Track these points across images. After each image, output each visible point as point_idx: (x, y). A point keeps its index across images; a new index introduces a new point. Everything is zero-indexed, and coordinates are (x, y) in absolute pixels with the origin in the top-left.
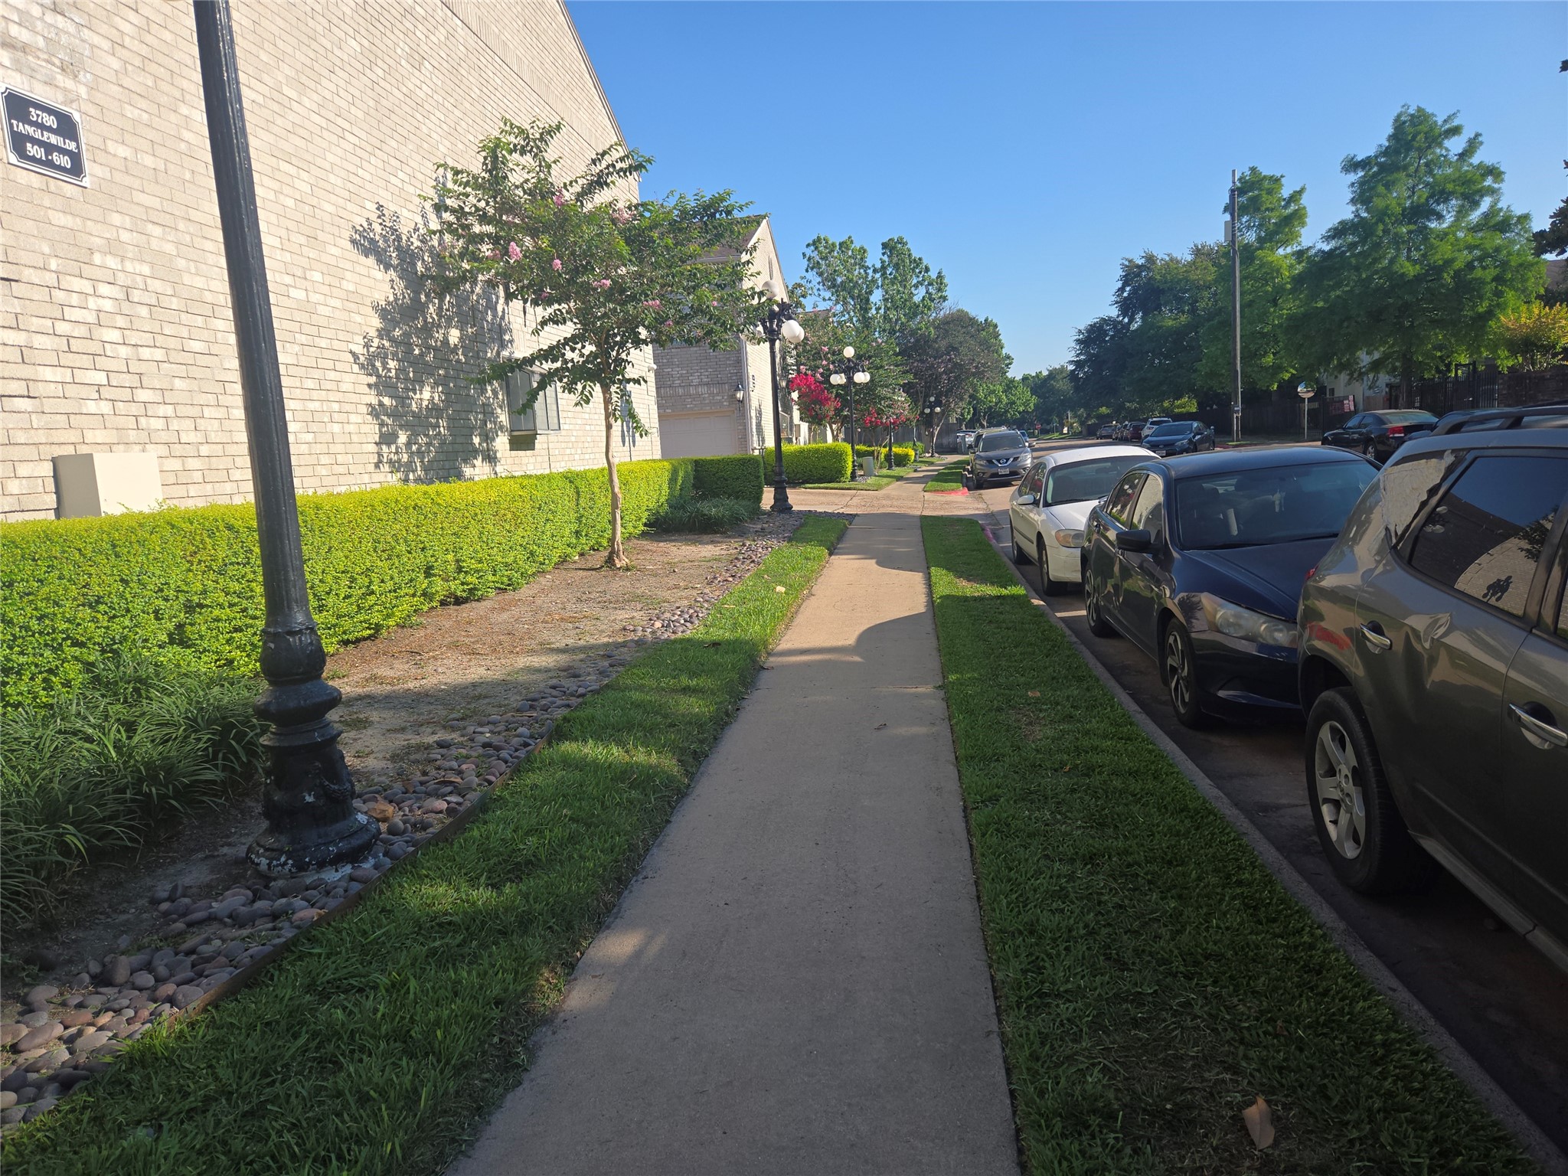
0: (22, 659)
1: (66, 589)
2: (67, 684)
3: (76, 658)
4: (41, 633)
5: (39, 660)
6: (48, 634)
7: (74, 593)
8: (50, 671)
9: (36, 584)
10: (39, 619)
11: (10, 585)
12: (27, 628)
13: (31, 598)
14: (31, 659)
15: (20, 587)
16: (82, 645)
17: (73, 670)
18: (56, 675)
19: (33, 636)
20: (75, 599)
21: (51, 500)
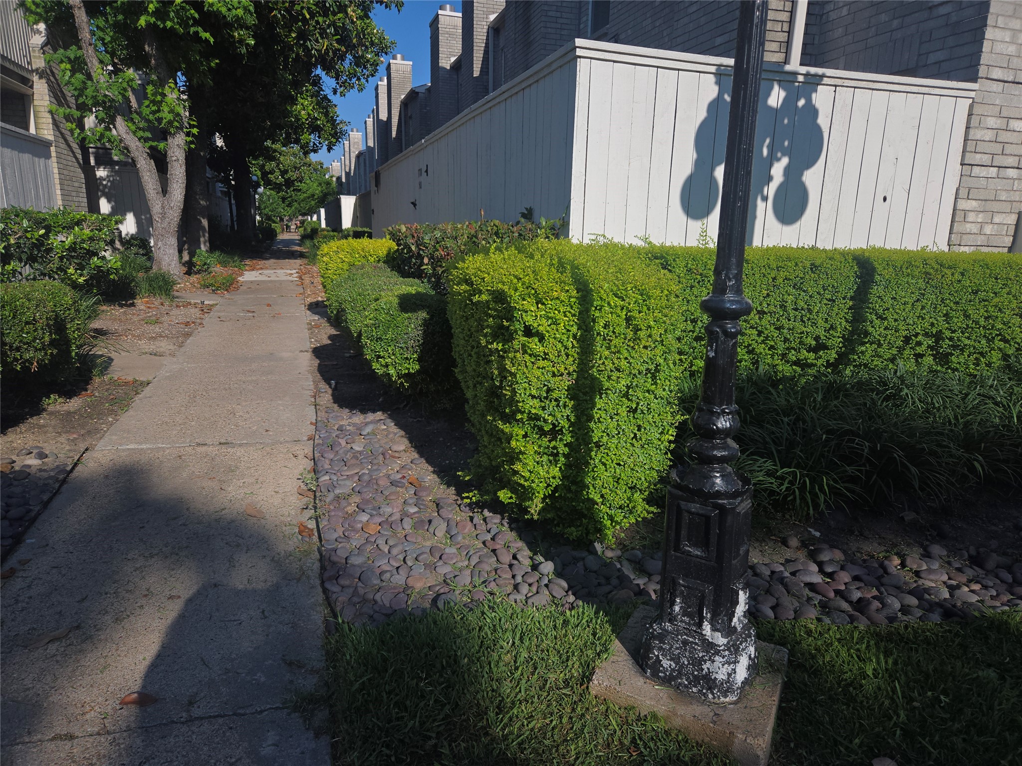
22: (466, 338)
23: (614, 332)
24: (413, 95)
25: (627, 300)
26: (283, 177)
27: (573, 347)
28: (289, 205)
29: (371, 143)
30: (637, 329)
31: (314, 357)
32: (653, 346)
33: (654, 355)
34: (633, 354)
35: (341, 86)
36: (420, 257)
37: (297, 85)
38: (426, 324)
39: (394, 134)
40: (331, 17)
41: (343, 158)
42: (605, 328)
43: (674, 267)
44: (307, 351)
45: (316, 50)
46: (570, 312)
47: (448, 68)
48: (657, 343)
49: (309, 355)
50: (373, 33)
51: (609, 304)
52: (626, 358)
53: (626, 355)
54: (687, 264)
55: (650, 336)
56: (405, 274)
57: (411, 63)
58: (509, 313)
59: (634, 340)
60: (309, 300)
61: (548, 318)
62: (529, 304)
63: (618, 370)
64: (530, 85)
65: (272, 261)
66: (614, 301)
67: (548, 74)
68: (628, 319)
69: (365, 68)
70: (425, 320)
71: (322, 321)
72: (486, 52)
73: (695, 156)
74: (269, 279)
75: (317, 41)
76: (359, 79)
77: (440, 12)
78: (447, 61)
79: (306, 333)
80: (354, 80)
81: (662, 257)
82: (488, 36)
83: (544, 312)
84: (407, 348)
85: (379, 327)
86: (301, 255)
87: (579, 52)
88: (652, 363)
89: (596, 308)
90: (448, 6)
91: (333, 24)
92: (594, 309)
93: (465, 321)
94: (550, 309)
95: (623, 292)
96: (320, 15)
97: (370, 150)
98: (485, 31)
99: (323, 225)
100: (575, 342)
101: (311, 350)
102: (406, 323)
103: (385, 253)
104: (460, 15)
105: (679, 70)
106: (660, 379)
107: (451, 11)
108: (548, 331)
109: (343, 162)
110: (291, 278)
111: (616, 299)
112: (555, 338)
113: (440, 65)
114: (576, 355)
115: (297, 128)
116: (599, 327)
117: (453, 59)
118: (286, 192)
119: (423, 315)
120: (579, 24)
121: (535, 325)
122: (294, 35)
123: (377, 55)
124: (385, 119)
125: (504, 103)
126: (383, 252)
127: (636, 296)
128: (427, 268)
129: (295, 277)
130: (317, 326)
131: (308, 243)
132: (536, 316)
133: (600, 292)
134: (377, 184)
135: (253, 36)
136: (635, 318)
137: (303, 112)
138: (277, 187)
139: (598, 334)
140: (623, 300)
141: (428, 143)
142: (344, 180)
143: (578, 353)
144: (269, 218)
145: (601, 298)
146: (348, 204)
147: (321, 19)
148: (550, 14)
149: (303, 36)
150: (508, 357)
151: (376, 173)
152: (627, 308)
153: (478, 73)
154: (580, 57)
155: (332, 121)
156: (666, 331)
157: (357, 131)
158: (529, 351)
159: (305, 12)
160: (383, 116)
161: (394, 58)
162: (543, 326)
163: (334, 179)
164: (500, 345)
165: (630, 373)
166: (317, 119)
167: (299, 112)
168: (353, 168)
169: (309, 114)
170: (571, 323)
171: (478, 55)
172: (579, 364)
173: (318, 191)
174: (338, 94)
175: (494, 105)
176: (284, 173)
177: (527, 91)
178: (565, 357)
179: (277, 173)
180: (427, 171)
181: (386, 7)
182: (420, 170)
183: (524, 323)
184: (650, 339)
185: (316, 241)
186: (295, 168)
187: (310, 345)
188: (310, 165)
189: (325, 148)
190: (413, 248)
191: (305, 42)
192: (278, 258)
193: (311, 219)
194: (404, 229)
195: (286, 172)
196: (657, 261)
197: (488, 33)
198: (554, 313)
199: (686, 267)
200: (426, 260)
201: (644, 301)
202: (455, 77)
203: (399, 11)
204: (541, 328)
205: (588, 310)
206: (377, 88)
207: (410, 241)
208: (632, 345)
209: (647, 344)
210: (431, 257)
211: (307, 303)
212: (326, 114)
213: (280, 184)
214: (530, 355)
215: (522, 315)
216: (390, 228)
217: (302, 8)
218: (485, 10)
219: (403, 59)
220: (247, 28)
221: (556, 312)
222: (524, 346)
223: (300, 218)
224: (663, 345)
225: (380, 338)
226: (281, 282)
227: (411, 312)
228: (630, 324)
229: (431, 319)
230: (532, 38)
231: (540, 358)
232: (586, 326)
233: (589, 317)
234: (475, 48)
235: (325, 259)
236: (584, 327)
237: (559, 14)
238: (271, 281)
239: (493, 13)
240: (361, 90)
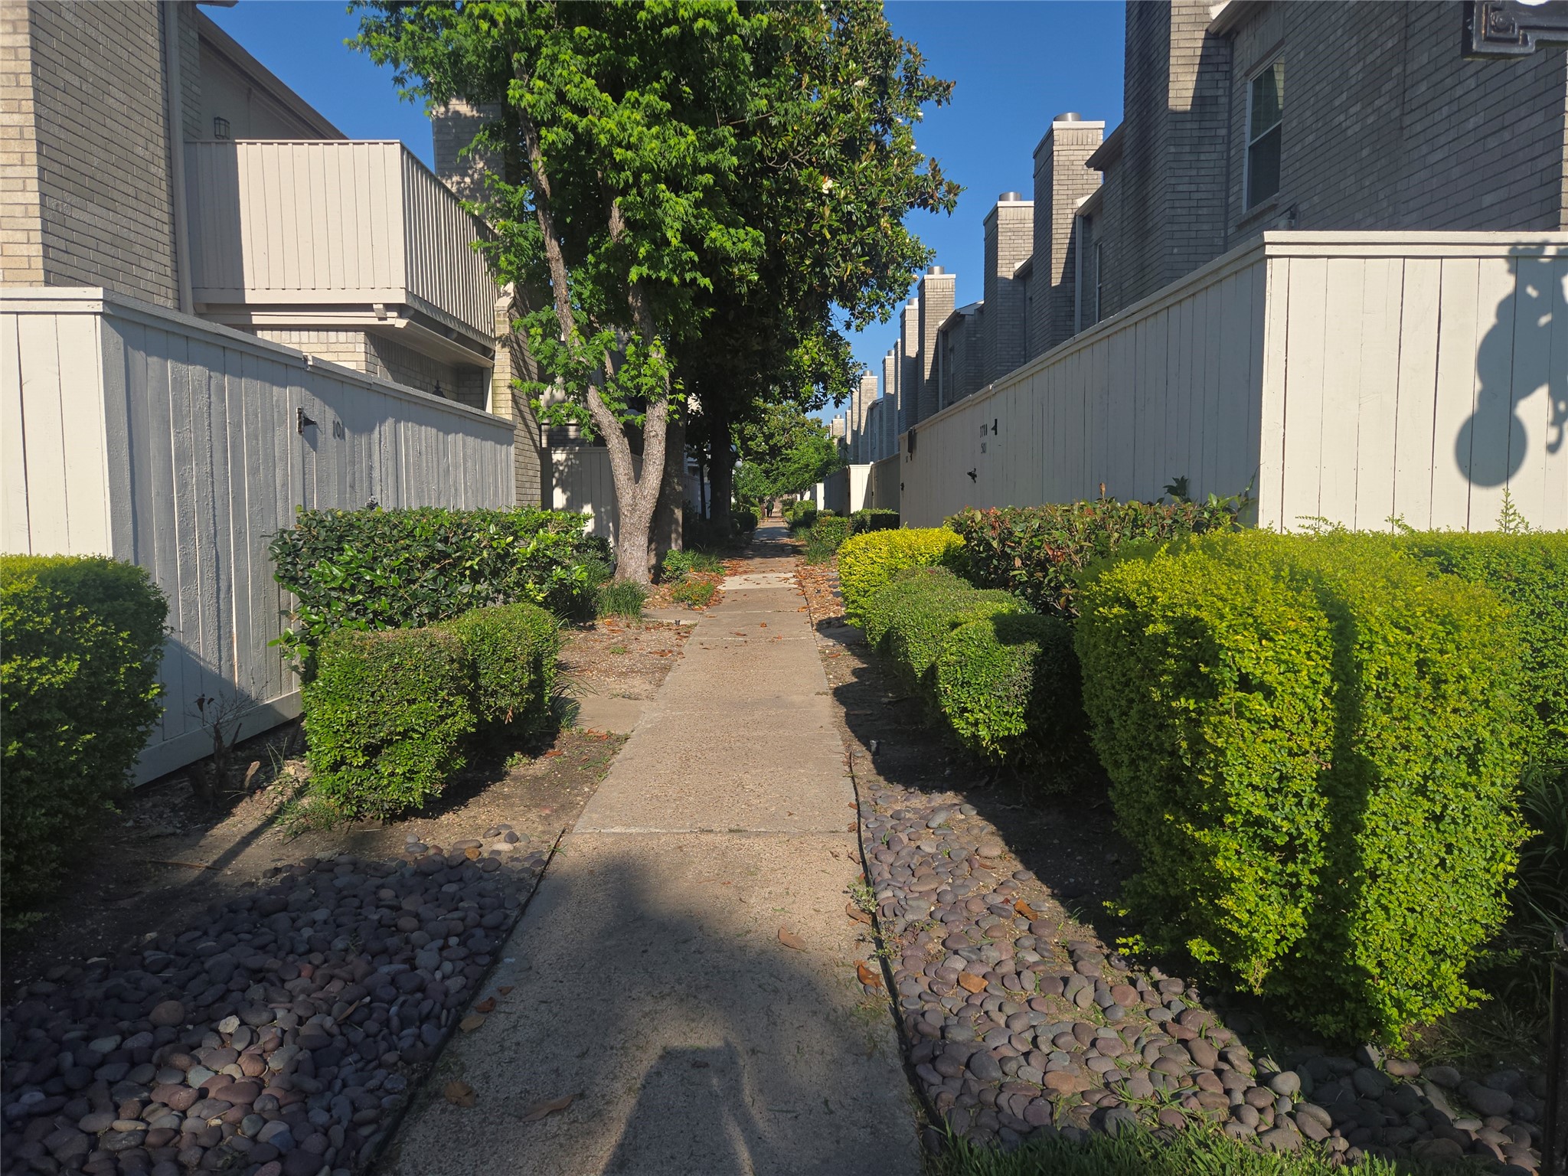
22: (1118, 687)
23: (1395, 685)
24: (957, 319)
25: (1418, 633)
26: (767, 444)
27: (1324, 708)
28: (775, 481)
29: (890, 390)
30: (1438, 682)
31: (837, 703)
32: (1470, 709)
33: (1472, 725)
34: (1434, 722)
35: (857, 318)
36: (1009, 558)
37: (804, 324)
38: (1037, 660)
39: (927, 375)
40: (858, 233)
41: (849, 412)
42: (1378, 678)
43: (1464, 569)
44: (826, 694)
45: (835, 277)
46: (1317, 653)
47: (1011, 277)
48: (1476, 704)
49: (828, 700)
50: (904, 244)
51: (1385, 639)
52: (1420, 729)
53: (1421, 723)
54: (1489, 563)
55: (1464, 692)
56: (981, 583)
57: (954, 276)
58: (1210, 652)
59: (1434, 698)
60: (818, 617)
61: (1279, 662)
62: (1246, 640)
63: (1406, 748)
64: (1180, 301)
65: (757, 560)
66: (1394, 634)
67: (1213, 284)
68: (1421, 664)
69: (891, 290)
70: (1035, 655)
71: (838, 647)
72: (1071, 250)
73: (1478, 386)
74: (758, 587)
75: (838, 266)
76: (882, 306)
77: (1000, 204)
78: (1008, 269)
79: (819, 667)
80: (875, 308)
81: (1439, 553)
82: (1073, 228)
83: (1271, 653)
84: (1008, 698)
85: (966, 665)
86: (795, 551)
87: (1269, 250)
88: (1470, 738)
89: (1362, 646)
90: (1012, 194)
91: (861, 242)
92: (1358, 647)
93: (1116, 661)
94: (1282, 647)
95: (1410, 619)
96: (844, 233)
97: (889, 399)
98: (1070, 221)
99: (821, 505)
100: (1326, 701)
101: (830, 692)
102: (1008, 660)
103: (942, 550)
104: (1032, 203)
105: (1442, 257)
106: (1485, 765)
107: (1016, 199)
108: (1281, 683)
109: (849, 418)
110: (787, 585)
111: (1398, 631)
112: (1294, 694)
113: (999, 274)
114: (1331, 723)
115: (797, 379)
116: (1369, 676)
117: (1018, 265)
118: (770, 463)
119: (1033, 647)
120: (1227, 197)
121: (1258, 673)
122: (808, 262)
123: (909, 271)
124: (914, 355)
125: (1133, 328)
126: (938, 550)
127: (1434, 626)
128: (1020, 573)
129: (792, 583)
130: (834, 656)
131: (802, 532)
132: (1258, 658)
133: (1367, 621)
134: (911, 448)
135: (757, 270)
136: (1434, 663)
137: (806, 357)
138: (759, 458)
139: (1368, 688)
140: (1410, 632)
141: (1000, 388)
142: (849, 442)
143: (1333, 719)
144: (746, 499)
145: (1370, 630)
146: (860, 476)
147: (844, 238)
148: (1180, 188)
149: (820, 261)
150: (1208, 722)
151: (910, 433)
152: (1418, 645)
153: (1059, 280)
154: (1271, 257)
155: (844, 366)
156: (1492, 684)
157: (872, 374)
158: (1247, 714)
159: (826, 232)
160: (912, 351)
161: (930, 272)
162: (1273, 675)
163: (836, 441)
164: (1192, 701)
165: (1430, 754)
166: (823, 364)
167: (801, 357)
168: (863, 425)
169: (813, 359)
170: (1320, 670)
171: (1059, 256)
172: (1335, 737)
173: (815, 459)
174: (853, 328)
175: (1116, 332)
176: (768, 437)
177: (1174, 310)
178: (1310, 725)
179: (760, 439)
180: (995, 428)
181: (932, 210)
182: (984, 427)
183: (1239, 670)
184: (1464, 698)
185: (814, 530)
186: (784, 430)
187: (828, 685)
188: (803, 425)
189: (832, 402)
190: (995, 544)
191: (822, 269)
192: (764, 556)
193: (802, 498)
194: (979, 516)
195: (771, 436)
196: (1432, 559)
197: (1074, 223)
198: (1290, 655)
199: (1487, 567)
200: (1018, 563)
201: (1448, 633)
202: (1022, 288)
203: (949, 213)
204: (1267, 678)
205: (1348, 649)
206: (903, 315)
207: (988, 533)
208: (1431, 706)
209: (1459, 705)
210: (1026, 558)
211: (815, 622)
212: (836, 357)
213: (763, 453)
214: (1249, 720)
215: (1233, 657)
216: (956, 516)
217: (822, 227)
218: (1070, 192)
219: (943, 272)
220: (750, 261)
221: (1293, 652)
222: (1239, 705)
223: (785, 497)
224: (1488, 707)
225: (968, 683)
226: (775, 591)
227: (1015, 644)
228: (1425, 673)
229: (1044, 654)
230: (1150, 224)
231: (1266, 726)
232: (1347, 675)
233: (1350, 660)
234: (1054, 247)
235: (848, 560)
236: (1343, 677)
237: (1193, 187)
238: (761, 590)
239: (1083, 195)
240: (884, 321)
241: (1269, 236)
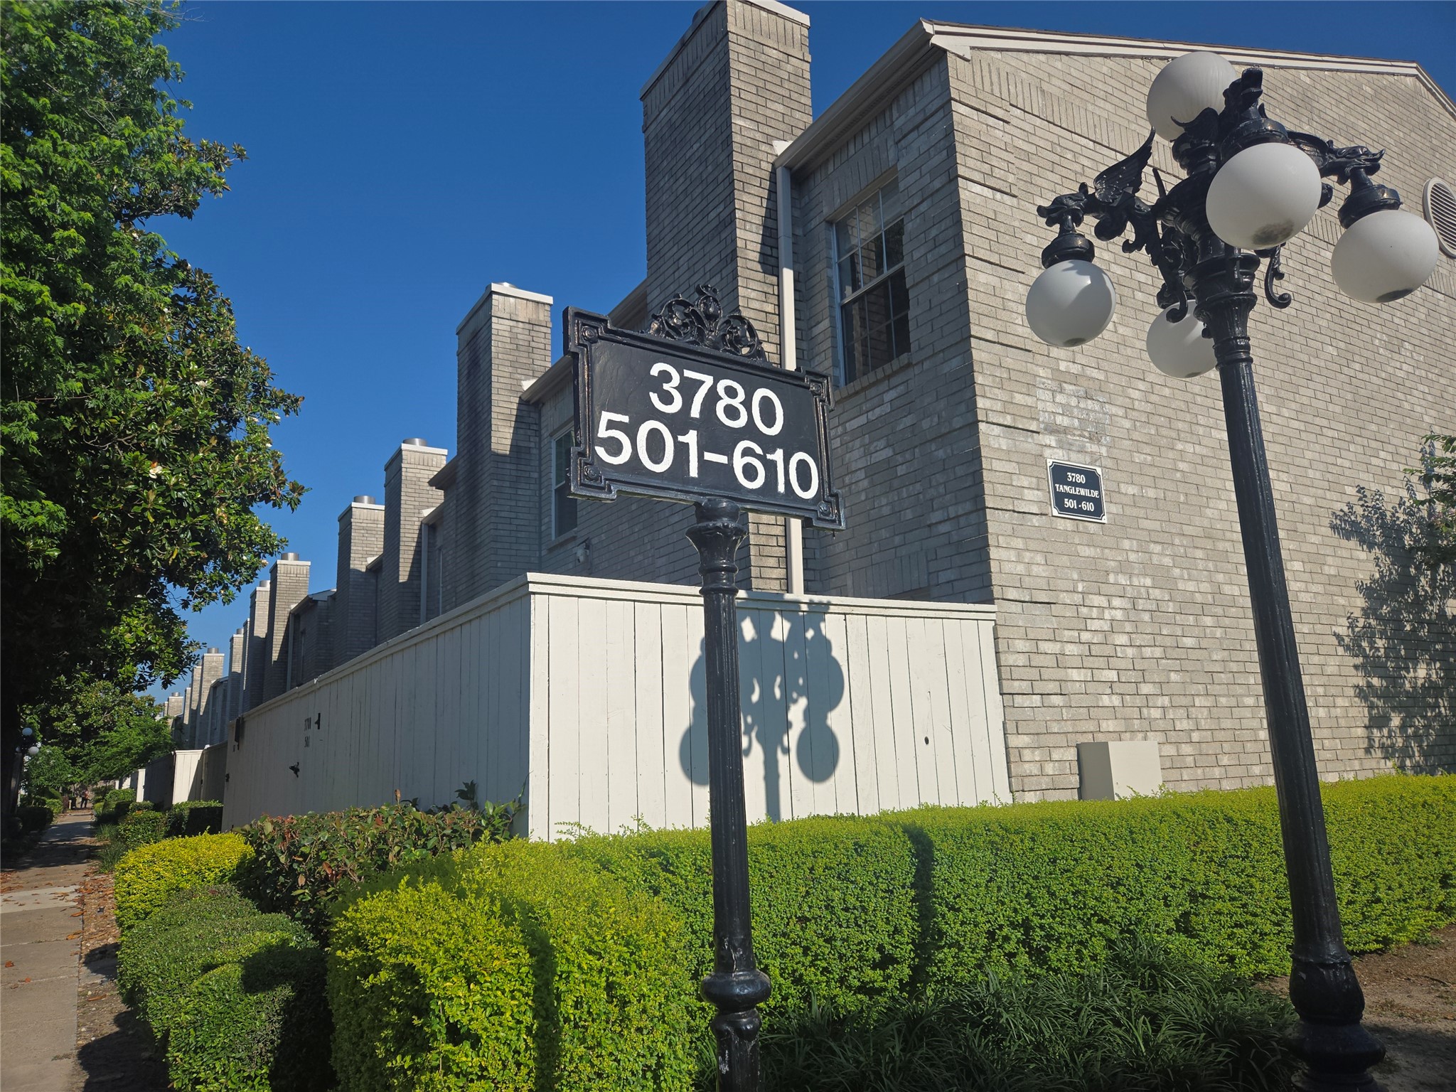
0: (1061, 929)
1: (1095, 870)
2: (1094, 957)
3: (1101, 934)
4: (1075, 907)
5: (1073, 931)
6: (1081, 909)
7: (1100, 874)
8: (1081, 943)
9: (1073, 863)
10: (1074, 894)
11: (1054, 861)
12: (1065, 901)
13: (1069, 874)
14: (1067, 930)
15: (1061, 864)
16: (1105, 922)
17: (1098, 945)
18: (1086, 948)
19: (1069, 909)
20: (1101, 879)
21: (1075, 780)
22: (354, 1040)
23: (589, 1013)
24: (309, 604)
25: (607, 957)
26: (79, 724)
27: (527, 1048)
28: (85, 767)
29: (237, 668)
30: (624, 1003)
31: (79, 1068)
32: (650, 1025)
33: (653, 1042)
34: (622, 1045)
35: (196, 597)
36: (292, 874)
37: (124, 602)
38: (288, 1008)
39: (275, 656)
40: (189, 520)
41: (189, 689)
42: (576, 1008)
43: (677, 867)
44: (67, 1056)
45: (159, 560)
46: (520, 991)
47: (364, 570)
48: (656, 1020)
49: (70, 1064)
50: (253, 531)
51: (580, 967)
52: (611, 1054)
53: (611, 1048)
54: (696, 859)
55: (644, 1011)
56: (268, 906)
57: (309, 563)
58: (421, 1005)
59: (621, 1021)
60: (92, 945)
61: (485, 1006)
62: (456, 986)
63: (599, 1076)
64: (470, 621)
65: (34, 870)
66: (588, 960)
67: (494, 610)
68: (610, 987)
69: (237, 572)
70: (287, 1001)
71: (108, 985)
72: (418, 552)
73: (692, 703)
74: (21, 909)
75: (163, 548)
76: (226, 588)
77: (354, 504)
78: (362, 560)
79: (73, 1014)
80: (218, 589)
81: (660, 854)
82: (420, 534)
83: (479, 997)
84: (251, 1058)
85: (202, 1025)
86: (90, 854)
87: (532, 588)
88: (652, 1055)
89: (560, 976)
90: (366, 498)
91: (192, 528)
92: (557, 978)
93: (352, 1009)
94: (488, 989)
95: (600, 944)
96: (172, 517)
97: (234, 677)
98: (417, 527)
99: (140, 798)
100: (529, 1040)
101: (75, 1052)
102: (252, 1012)
103: (235, 862)
104: (383, 507)
106: (665, 1080)
107: (370, 502)
108: (485, 1029)
109: (188, 696)
110: (63, 904)
111: (590, 957)
112: (497, 1039)
113: (352, 566)
114: (532, 1063)
115: (119, 655)
116: (567, 1008)
117: (370, 560)
118: (82, 747)
119: (285, 992)
120: (540, 525)
121: (465, 1021)
122: (125, 542)
123: (258, 555)
124: (263, 636)
125: (435, 640)
126: (231, 862)
127: (620, 948)
128: (303, 892)
129: (71, 902)
130: (97, 998)
131: (107, 831)
132: (467, 1004)
133: (565, 952)
134: (239, 736)
135: (58, 546)
136: (620, 985)
137: (128, 635)
138: (67, 740)
139: (567, 1020)
140: (601, 957)
141: (323, 683)
142: (186, 721)
143: (535, 1059)
144: (44, 791)
145: (567, 960)
146: (187, 764)
147: (172, 522)
148: (502, 514)
149: (140, 542)
150: (420, 1082)
151: (238, 721)
152: (608, 970)
153: (406, 578)
154: (534, 593)
155: (177, 646)
156: (666, 997)
157: (217, 651)
158: (455, 1069)
159: (148, 514)
160: (261, 631)
161: (284, 557)
162: (478, 1021)
163: (170, 722)
164: (408, 1058)
165: (619, 1078)
166: (150, 643)
167: (122, 635)
168: (203, 704)
169: (138, 637)
170: (523, 1009)
171: (406, 556)
172: (537, 1078)
173: (137, 741)
174: (190, 608)
175: (421, 642)
176: (80, 718)
177: (466, 628)
178: (514, 1068)
179: (71, 718)
180: (318, 722)
181: (274, 505)
182: (309, 720)
183: (447, 1020)
184: (644, 1016)
185: (121, 827)
186: (104, 709)
187: (73, 1043)
188: (130, 703)
189: (159, 682)
190: (282, 859)
191: (143, 550)
192: (47, 864)
193: (120, 786)
194: (269, 828)
195: (87, 715)
196: (654, 860)
197: (420, 530)
198: (496, 996)
199: (694, 864)
200: (301, 880)
201: (632, 954)
202: (374, 581)
203: (293, 510)
204: (474, 1026)
205: (547, 983)
206: (254, 596)
207: (279, 846)
208: (619, 1029)
209: (642, 1024)
210: (310, 873)
211: (86, 952)
212: (167, 636)
213: (74, 735)
214: (457, 1075)
215: (443, 1006)
216: (247, 827)
217: (145, 510)
218: (417, 503)
219: (297, 558)
220: (51, 536)
221: (499, 993)
222: (446, 1059)
223: (101, 784)
224: (664, 1022)
225: (202, 1047)
226: (41, 914)
227: (263, 991)
228: (613, 997)
229: (296, 999)
230: (479, 540)
231: (475, 1077)
232: (547, 1010)
233: (549, 992)
234: (401, 548)
235: (128, 876)
236: (543, 1013)
237: (513, 515)
238: (24, 914)
239: (428, 507)
240: (228, 600)
241: (531, 576)
